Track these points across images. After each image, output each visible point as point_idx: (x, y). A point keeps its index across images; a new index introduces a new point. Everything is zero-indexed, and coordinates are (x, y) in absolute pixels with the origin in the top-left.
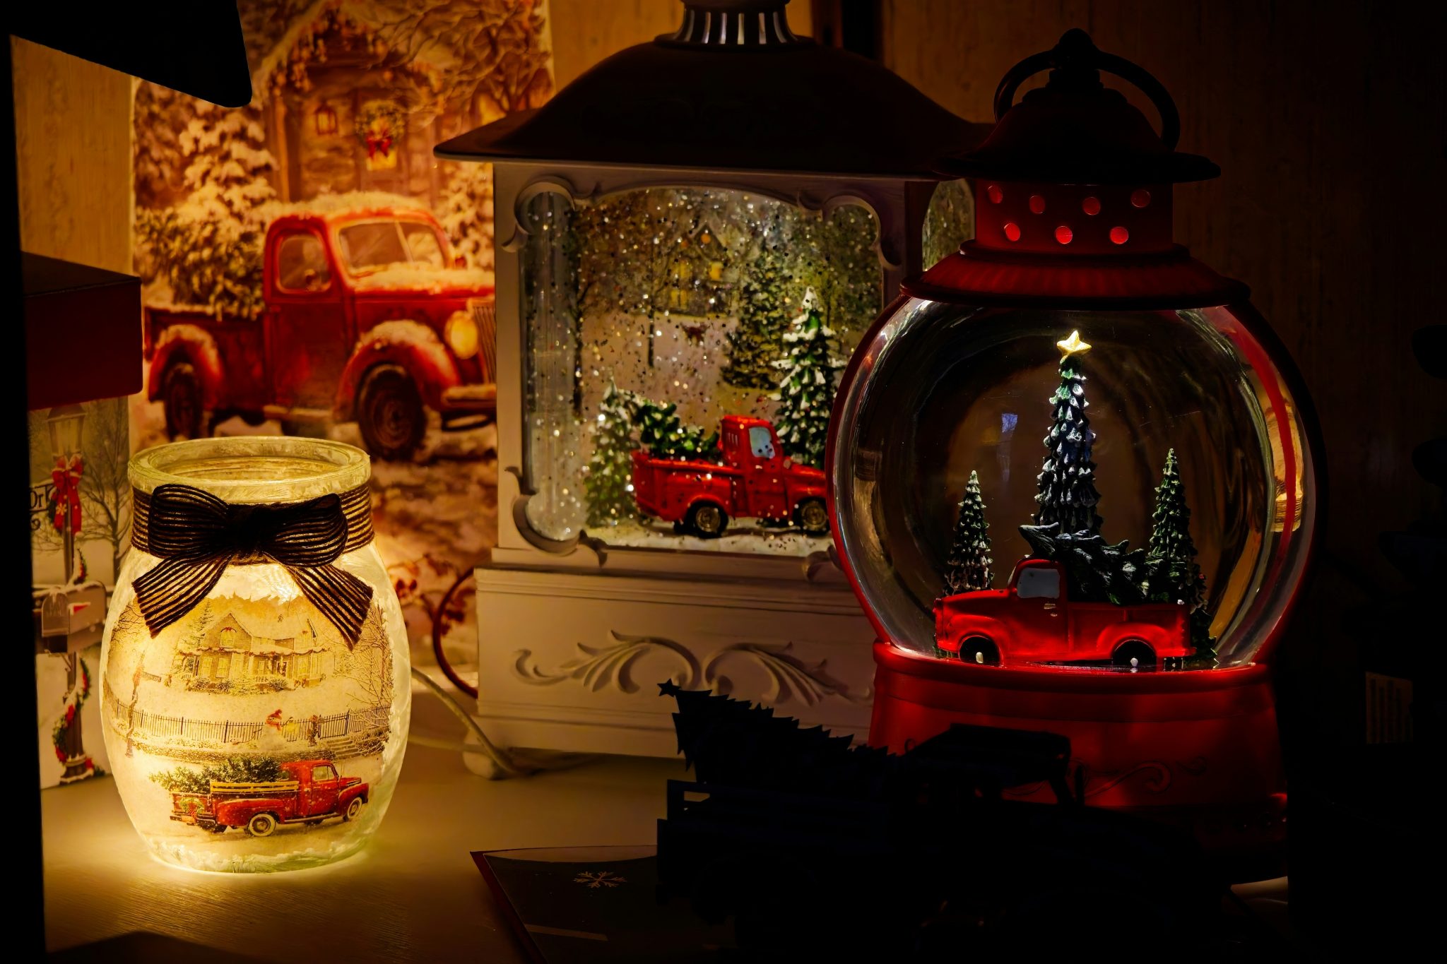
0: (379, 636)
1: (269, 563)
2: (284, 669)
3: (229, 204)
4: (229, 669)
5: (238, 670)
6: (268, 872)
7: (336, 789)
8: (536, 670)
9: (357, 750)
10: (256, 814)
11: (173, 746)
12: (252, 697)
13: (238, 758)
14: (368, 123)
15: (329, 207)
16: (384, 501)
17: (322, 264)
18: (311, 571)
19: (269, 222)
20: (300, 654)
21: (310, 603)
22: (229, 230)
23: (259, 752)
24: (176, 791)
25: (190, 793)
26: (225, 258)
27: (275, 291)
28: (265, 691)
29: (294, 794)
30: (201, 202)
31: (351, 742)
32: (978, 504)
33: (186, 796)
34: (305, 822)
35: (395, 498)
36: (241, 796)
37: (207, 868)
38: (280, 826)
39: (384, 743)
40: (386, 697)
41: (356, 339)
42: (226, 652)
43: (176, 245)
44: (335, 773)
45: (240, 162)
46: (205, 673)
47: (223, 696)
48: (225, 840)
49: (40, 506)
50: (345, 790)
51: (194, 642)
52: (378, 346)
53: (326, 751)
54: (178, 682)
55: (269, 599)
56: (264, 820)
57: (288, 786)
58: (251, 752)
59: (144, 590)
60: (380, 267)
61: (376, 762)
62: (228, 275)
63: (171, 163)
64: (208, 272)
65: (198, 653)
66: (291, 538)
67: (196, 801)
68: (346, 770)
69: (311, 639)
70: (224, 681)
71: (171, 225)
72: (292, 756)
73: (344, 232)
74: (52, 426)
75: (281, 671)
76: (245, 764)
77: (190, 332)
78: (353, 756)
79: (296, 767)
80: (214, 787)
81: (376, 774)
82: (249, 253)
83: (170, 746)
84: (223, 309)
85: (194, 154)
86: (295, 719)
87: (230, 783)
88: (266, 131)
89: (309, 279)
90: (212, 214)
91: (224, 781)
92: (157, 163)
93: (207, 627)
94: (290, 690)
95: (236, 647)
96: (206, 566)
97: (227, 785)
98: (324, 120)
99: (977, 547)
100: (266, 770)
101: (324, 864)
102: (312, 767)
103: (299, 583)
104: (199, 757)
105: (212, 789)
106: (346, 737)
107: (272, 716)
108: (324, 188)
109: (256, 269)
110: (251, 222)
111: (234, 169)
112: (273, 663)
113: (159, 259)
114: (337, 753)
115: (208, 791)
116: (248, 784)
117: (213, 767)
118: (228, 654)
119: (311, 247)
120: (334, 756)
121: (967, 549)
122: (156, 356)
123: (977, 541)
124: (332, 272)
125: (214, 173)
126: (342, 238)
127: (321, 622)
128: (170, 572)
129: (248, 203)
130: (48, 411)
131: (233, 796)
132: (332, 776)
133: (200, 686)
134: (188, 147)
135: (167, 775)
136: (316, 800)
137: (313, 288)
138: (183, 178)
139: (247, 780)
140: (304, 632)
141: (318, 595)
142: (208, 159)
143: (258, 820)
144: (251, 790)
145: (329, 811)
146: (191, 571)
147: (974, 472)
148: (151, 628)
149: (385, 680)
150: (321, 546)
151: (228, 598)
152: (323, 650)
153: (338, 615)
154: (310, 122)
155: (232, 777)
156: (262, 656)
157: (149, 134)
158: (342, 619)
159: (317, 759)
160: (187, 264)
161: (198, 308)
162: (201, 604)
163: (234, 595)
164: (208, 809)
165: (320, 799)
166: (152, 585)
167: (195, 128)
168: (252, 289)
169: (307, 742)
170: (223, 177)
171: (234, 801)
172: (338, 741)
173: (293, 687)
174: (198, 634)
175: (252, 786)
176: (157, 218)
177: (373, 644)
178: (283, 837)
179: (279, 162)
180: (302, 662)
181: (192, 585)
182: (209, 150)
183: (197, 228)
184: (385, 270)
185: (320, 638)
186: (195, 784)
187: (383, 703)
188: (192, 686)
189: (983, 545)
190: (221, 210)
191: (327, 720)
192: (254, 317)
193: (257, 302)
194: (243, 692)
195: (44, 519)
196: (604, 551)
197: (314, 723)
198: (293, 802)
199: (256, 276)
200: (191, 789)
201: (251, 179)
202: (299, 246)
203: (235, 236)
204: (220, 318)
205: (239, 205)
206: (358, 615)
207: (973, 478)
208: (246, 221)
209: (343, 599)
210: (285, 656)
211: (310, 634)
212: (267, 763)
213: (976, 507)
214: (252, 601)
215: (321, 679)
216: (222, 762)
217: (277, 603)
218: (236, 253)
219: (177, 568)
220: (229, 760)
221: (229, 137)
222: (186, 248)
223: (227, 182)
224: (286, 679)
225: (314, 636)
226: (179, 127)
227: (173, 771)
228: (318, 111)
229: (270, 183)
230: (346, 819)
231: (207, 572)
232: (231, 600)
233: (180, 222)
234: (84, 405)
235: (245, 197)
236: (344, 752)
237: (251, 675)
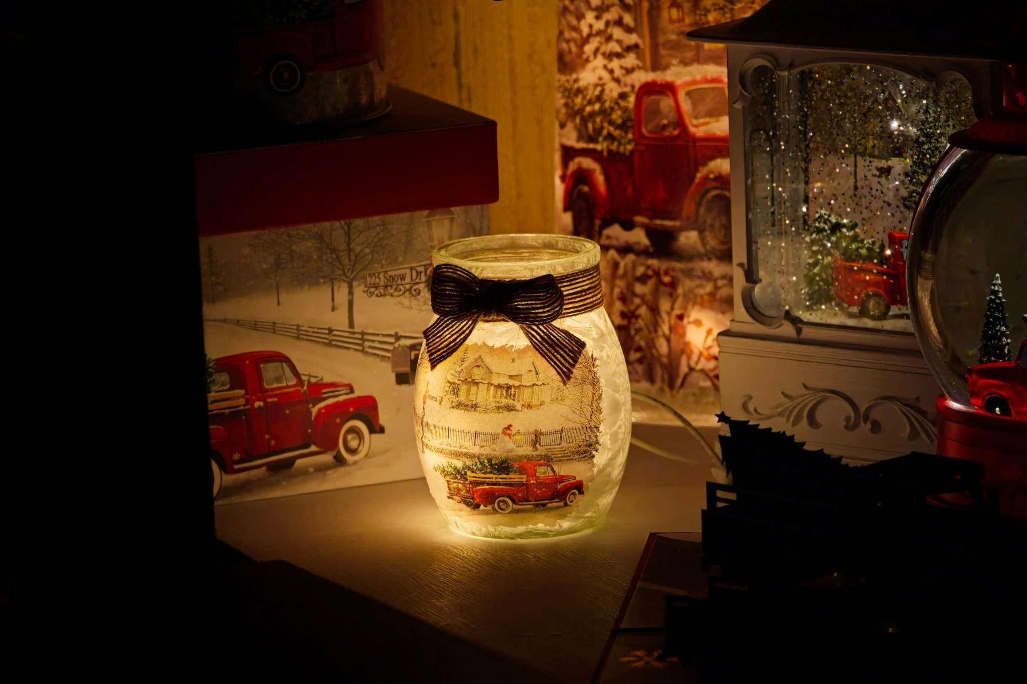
0: (590, 377)
1: (508, 321)
2: (514, 396)
3: (611, 72)
4: (477, 394)
5: (483, 395)
6: (512, 539)
7: (556, 483)
8: (755, 410)
9: (570, 456)
10: (499, 497)
11: (444, 446)
12: (492, 414)
13: (484, 457)
14: (705, 15)
15: (677, 75)
16: (716, 288)
17: (673, 116)
18: (535, 327)
19: (637, 85)
20: (526, 386)
21: (535, 350)
22: (611, 91)
23: (497, 453)
24: (448, 478)
25: (456, 480)
26: (609, 111)
27: (641, 136)
28: (501, 411)
29: (523, 484)
30: (594, 70)
31: (565, 450)
32: (1000, 298)
33: (454, 482)
34: (533, 504)
35: (724, 285)
36: (488, 484)
37: (474, 534)
38: (516, 507)
39: (594, 452)
40: (595, 420)
41: (696, 170)
42: (476, 382)
43: (578, 100)
44: (554, 472)
45: (619, 42)
46: (462, 397)
47: (473, 413)
48: (481, 514)
49: (420, 279)
50: (563, 484)
51: (456, 374)
52: (712, 176)
53: (545, 456)
54: (447, 403)
55: (506, 347)
56: (504, 501)
57: (519, 478)
58: (492, 453)
59: (430, 337)
60: (713, 120)
61: (589, 466)
62: (611, 123)
63: (575, 42)
64: (598, 120)
65: (459, 382)
66: (521, 304)
67: (460, 485)
68: (563, 470)
69: (535, 376)
70: (474, 403)
71: (576, 86)
72: (520, 457)
73: (688, 94)
74: (429, 224)
75: (512, 398)
76: (488, 461)
77: (587, 163)
78: (567, 460)
79: (525, 465)
80: (470, 477)
81: (589, 474)
82: (624, 107)
83: (442, 447)
84: (607, 147)
85: (590, 35)
86: (522, 431)
87: (479, 474)
88: (635, 20)
89: (664, 127)
90: (600, 79)
91: (476, 473)
92: (568, 41)
93: (465, 364)
94: (518, 411)
95: (482, 379)
96: (466, 322)
97: (478, 476)
98: (674, 13)
99: (999, 330)
100: (503, 466)
101: (555, 536)
102: (535, 466)
103: (527, 335)
104: (459, 455)
105: (469, 478)
106: (560, 446)
107: (506, 428)
108: (674, 61)
109: (629, 119)
110: (626, 85)
111: (614, 47)
112: (507, 391)
113: (569, 111)
114: (555, 457)
115: (467, 480)
116: (491, 476)
117: (469, 463)
118: (477, 383)
119: (666, 103)
120: (552, 459)
121: (992, 332)
122: (567, 179)
123: (999, 326)
124: (680, 122)
125: (602, 49)
126: (687, 98)
127: (542, 364)
128: (444, 325)
129: (624, 72)
130: (426, 212)
131: (482, 483)
132: (551, 474)
133: (459, 406)
134: (585, 31)
135: (442, 467)
136: (541, 489)
137: (667, 133)
138: (582, 52)
139: (491, 473)
140: (530, 371)
141: (541, 346)
142: (598, 39)
143: (500, 501)
144: (494, 480)
145: (552, 498)
146: (457, 325)
147: (998, 275)
148: (431, 364)
149: (595, 408)
150: (540, 311)
151: (479, 344)
152: (543, 384)
153: (555, 360)
154: (665, 14)
155: (481, 470)
156: (499, 386)
157: (564, 22)
158: (558, 363)
159: (539, 460)
160: (585, 114)
161: (591, 146)
162: (461, 349)
163: (484, 343)
164: (468, 492)
165: (544, 489)
166: (434, 334)
167: (590, 17)
168: (626, 133)
169: (531, 448)
170: (608, 53)
171: (483, 487)
172: (554, 449)
173: (520, 409)
174: (459, 369)
175: (494, 477)
176: (568, 81)
177: (584, 382)
178: (520, 515)
179: (644, 42)
180: (527, 392)
181: (458, 334)
182: (599, 33)
183: (591, 88)
184: (717, 121)
185: (541, 375)
186: (459, 474)
187: (592, 424)
188: (454, 405)
189: (1003, 329)
190: (606, 76)
191: (546, 434)
192: (628, 153)
193: (630, 142)
194: (486, 411)
195: (424, 288)
196: (800, 325)
197: (536, 435)
198: (523, 490)
199: (629, 124)
200: (456, 478)
201: (625, 54)
202: (657, 104)
203: (615, 94)
204: (605, 153)
205: (618, 73)
206: (570, 360)
207: (997, 279)
208: (622, 83)
209: (558, 349)
210: (515, 387)
211: (534, 372)
212: (503, 462)
213: (998, 301)
214: (495, 347)
215: (541, 405)
216: (473, 459)
217: (512, 350)
218: (616, 107)
219: (448, 322)
220: (478, 458)
221: (612, 24)
222: (585, 103)
223: (610, 56)
224: (515, 403)
225: (537, 374)
226: (580, 17)
227: (445, 464)
228: (671, 6)
229: (638, 58)
230: (566, 505)
231: (467, 326)
232: (481, 346)
233: (581, 84)
234: (453, 209)
235: (622, 67)
236: (560, 457)
237: (491, 399)
